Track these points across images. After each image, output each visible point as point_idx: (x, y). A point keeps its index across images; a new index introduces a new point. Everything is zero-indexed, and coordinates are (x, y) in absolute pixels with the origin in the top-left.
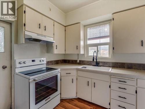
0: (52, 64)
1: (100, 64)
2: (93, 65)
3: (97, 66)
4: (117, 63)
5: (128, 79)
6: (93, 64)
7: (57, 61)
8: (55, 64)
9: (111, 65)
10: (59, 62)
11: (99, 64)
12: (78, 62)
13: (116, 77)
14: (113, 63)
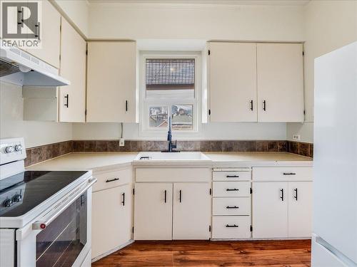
0: (41, 159)
1: (179, 147)
2: (162, 149)
3: (173, 151)
4: (209, 142)
5: (240, 170)
6: (161, 147)
7: (54, 145)
8: (47, 158)
9: (198, 148)
10: (61, 148)
11: (175, 147)
12: (122, 144)
13: (223, 170)
14: (202, 142)
